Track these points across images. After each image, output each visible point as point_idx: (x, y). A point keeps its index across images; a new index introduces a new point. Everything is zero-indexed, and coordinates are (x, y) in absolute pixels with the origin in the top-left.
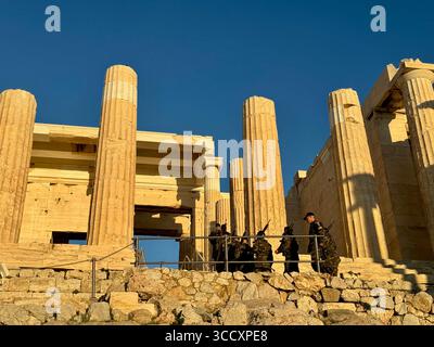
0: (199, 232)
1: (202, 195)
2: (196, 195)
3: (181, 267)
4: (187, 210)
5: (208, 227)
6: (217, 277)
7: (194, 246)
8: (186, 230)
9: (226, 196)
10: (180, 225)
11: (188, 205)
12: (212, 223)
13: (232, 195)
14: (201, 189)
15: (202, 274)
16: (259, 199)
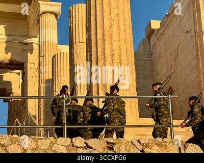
0: (32, 91)
1: (36, 47)
2: (29, 47)
3: (10, 131)
4: (18, 65)
5: (43, 85)
6: (52, 144)
7: (26, 108)
8: (16, 89)
9: (65, 49)
10: (9, 83)
11: (18, 59)
12: (47, 81)
13: (71, 48)
14: (35, 40)
15: (36, 140)
16: (104, 54)
